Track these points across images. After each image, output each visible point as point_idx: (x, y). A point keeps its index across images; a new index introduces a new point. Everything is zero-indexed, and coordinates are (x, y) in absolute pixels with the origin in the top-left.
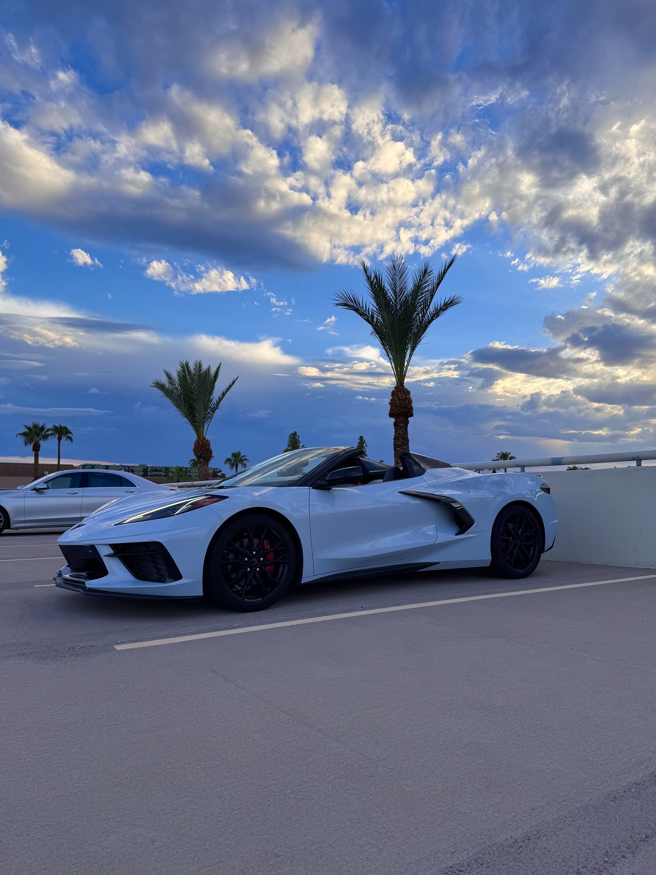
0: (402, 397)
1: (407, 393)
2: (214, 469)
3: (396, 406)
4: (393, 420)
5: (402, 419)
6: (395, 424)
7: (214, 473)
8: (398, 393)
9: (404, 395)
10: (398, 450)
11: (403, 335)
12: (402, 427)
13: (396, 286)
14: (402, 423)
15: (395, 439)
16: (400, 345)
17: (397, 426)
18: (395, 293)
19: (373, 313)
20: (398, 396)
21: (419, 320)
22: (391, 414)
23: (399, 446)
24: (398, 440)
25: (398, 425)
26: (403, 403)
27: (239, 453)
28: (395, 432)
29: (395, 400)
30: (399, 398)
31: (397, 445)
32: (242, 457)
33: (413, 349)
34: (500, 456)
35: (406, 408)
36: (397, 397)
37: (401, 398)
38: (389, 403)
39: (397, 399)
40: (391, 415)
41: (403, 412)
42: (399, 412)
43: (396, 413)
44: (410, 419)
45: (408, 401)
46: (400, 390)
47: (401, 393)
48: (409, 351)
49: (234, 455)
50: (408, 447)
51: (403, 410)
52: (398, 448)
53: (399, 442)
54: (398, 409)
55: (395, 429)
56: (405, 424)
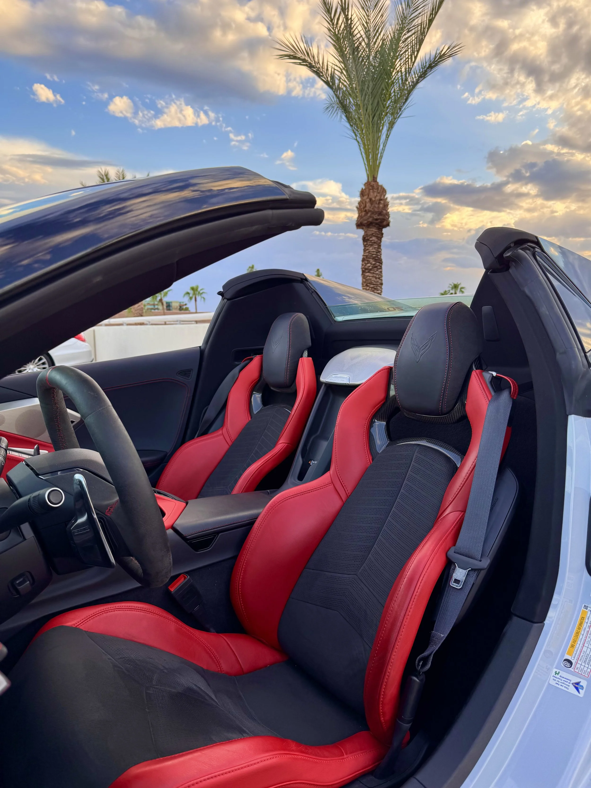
0: (375, 197)
1: (383, 192)
2: (180, 303)
3: (366, 211)
4: (361, 232)
5: (373, 230)
6: (365, 239)
7: (180, 307)
8: (369, 191)
9: (378, 195)
10: (368, 276)
11: (378, 102)
12: (374, 243)
13: (369, 19)
14: (374, 236)
15: (363, 260)
16: (373, 118)
17: (367, 242)
18: (367, 31)
19: (335, 69)
20: (370, 197)
21: (402, 79)
22: (359, 223)
23: (369, 271)
24: (368, 261)
25: (368, 240)
26: (377, 206)
27: (197, 287)
28: (365, 250)
29: (366, 202)
30: (371, 200)
31: (366, 269)
32: (201, 290)
33: (392, 125)
34: (451, 286)
35: (380, 213)
36: (367, 198)
37: (373, 199)
38: (357, 207)
39: (368, 200)
40: (359, 225)
41: (377, 219)
42: (370, 220)
43: (366, 222)
44: (384, 230)
45: (384, 203)
46: (373, 186)
47: (374, 192)
48: (385, 129)
49: (192, 289)
50: (381, 272)
51: (376, 217)
52: (367, 272)
53: (369, 265)
54: (369, 215)
55: (365, 246)
56: (377, 238)
